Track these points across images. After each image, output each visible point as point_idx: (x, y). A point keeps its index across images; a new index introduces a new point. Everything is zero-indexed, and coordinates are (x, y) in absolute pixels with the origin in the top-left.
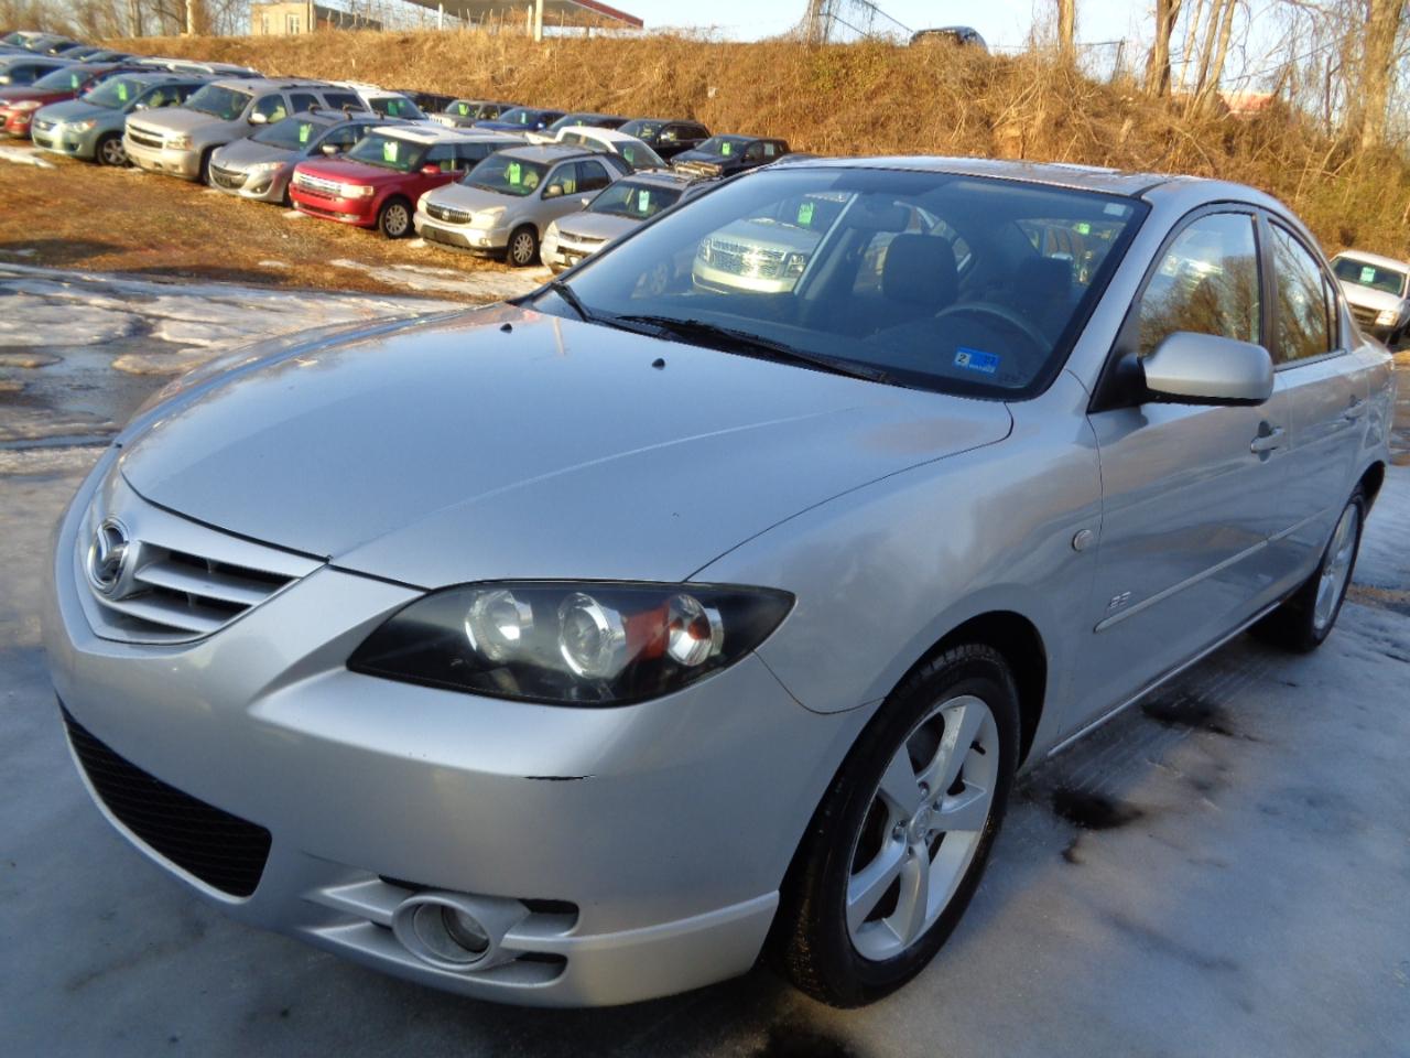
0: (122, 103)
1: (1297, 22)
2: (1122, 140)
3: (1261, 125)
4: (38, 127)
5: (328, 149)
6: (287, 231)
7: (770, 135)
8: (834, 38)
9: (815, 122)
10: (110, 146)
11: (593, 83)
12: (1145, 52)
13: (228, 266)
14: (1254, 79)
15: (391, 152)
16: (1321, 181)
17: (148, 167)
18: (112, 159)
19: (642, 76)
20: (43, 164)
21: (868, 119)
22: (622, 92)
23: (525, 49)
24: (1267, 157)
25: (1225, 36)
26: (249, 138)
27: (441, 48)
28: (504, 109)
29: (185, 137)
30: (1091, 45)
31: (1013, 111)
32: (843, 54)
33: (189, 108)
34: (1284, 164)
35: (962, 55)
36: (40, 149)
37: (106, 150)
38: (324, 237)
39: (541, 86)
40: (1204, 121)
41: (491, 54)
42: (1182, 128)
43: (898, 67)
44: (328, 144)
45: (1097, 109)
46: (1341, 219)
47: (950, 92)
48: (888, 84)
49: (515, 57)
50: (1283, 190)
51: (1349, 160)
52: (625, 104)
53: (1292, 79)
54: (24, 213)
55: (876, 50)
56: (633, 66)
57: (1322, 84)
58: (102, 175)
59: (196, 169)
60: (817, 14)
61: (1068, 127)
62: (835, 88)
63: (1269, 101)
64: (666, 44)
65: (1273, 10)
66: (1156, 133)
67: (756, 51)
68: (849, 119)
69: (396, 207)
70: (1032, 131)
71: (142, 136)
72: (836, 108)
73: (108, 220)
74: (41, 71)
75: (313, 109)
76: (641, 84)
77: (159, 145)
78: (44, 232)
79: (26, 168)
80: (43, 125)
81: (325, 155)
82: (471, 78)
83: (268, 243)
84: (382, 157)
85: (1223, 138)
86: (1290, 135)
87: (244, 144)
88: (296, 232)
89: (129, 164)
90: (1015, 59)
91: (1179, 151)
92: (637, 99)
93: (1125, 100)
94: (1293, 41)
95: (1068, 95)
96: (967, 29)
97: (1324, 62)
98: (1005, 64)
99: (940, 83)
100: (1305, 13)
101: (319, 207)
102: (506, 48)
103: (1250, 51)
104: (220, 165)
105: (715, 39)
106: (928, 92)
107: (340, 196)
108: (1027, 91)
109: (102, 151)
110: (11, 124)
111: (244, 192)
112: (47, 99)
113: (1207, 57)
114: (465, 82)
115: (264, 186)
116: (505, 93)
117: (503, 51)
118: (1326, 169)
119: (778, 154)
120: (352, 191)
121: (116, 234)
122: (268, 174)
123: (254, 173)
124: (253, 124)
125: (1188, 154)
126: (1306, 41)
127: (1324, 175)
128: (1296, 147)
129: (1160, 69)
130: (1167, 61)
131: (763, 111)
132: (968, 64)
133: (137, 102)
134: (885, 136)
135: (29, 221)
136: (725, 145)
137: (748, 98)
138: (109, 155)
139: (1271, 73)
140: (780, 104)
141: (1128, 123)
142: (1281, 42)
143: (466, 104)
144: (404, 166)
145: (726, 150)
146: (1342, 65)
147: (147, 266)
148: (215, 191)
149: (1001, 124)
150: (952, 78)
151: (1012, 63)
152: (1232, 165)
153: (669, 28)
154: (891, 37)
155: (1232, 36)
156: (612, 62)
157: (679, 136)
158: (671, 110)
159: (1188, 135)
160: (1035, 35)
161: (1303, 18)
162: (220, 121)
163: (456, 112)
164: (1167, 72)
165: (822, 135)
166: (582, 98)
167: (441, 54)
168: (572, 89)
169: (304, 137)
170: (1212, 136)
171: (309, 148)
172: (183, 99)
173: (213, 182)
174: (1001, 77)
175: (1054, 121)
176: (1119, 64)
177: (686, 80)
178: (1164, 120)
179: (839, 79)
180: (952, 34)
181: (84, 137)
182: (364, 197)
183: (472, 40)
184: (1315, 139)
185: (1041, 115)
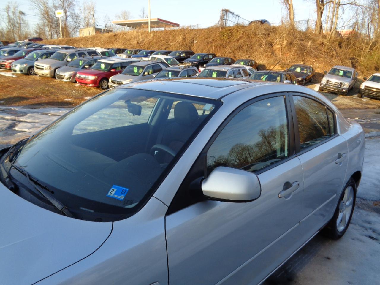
0: (35, 58)
1: (357, 10)
2: (309, 47)
3: (350, 39)
4: (13, 66)
5: (87, 67)
6: (75, 90)
7: (211, 53)
8: (228, 25)
9: (223, 48)
10: (31, 70)
11: (164, 42)
12: (314, 22)
13: (56, 101)
14: (346, 27)
15: (103, 66)
16: (368, 53)
17: (41, 75)
18: (32, 73)
19: (177, 39)
20: (14, 76)
21: (238, 46)
22: (172, 44)
23: (146, 35)
24: (352, 48)
25: (337, 16)
26: (66, 65)
27: (125, 36)
28: (140, 51)
29: (49, 66)
30: (299, 21)
31: (278, 41)
32: (230, 29)
33: (51, 59)
34: (357, 49)
35: (262, 27)
36: (14, 72)
37: (31, 71)
38: (85, 91)
39: (151, 44)
40: (332, 40)
41: (137, 37)
42: (326, 42)
43: (245, 32)
44: (86, 65)
45: (302, 39)
46: (374, 63)
47: (260, 37)
48: (242, 37)
49: (144, 37)
50: (357, 57)
51: (376, 47)
52: (173, 47)
53: (358, 26)
54: (5, 91)
55: (239, 27)
56: (174, 37)
57: (366, 26)
58: (28, 78)
59: (53, 75)
60: (222, 19)
61: (294, 44)
62: (228, 38)
63: (352, 32)
64: (183, 30)
65: (350, 8)
66: (319, 44)
67: (207, 30)
68: (232, 46)
69: (104, 81)
70: (284, 46)
71: (38, 67)
72: (229, 43)
73: (27, 91)
74: (16, 51)
75: (83, 56)
76: (176, 42)
77: (43, 69)
78: (9, 96)
79: (9, 78)
80: (14, 66)
81: (86, 68)
82: (132, 43)
83: (68, 94)
84: (100, 68)
85: (338, 44)
86: (358, 41)
87: (65, 67)
88: (77, 90)
89: (36, 74)
90: (278, 27)
91: (326, 48)
92: (175, 45)
93: (309, 36)
94: (357, 15)
95: (293, 35)
96: (264, 20)
97: (366, 20)
98: (275, 28)
99: (257, 35)
100: (359, 8)
101: (83, 82)
102: (141, 35)
103: (344, 19)
104: (58, 73)
105: (196, 28)
106: (254, 38)
107: (88, 79)
108: (281, 35)
109: (29, 71)
110: (7, 66)
111: (65, 80)
112: (16, 59)
113: (332, 22)
114: (131, 44)
115: (70, 78)
116: (141, 47)
117: (140, 35)
118: (369, 50)
119: (213, 57)
120: (92, 78)
121: (27, 95)
122: (71, 74)
123: (67, 75)
124: (68, 61)
125: (328, 49)
126: (360, 15)
127: (369, 52)
128: (360, 44)
129: (319, 26)
130: (321, 24)
131: (209, 46)
132: (264, 29)
133: (39, 58)
134: (243, 50)
135: (5, 93)
136: (198, 56)
137: (205, 43)
138: (31, 72)
139: (351, 25)
140: (213, 44)
141: (310, 42)
142: (353, 16)
143: (130, 51)
144: (106, 70)
145: (199, 57)
146: (371, 21)
147: (33, 103)
148: (57, 80)
149: (275, 44)
150: (260, 33)
151: (277, 28)
152: (341, 51)
153: (184, 26)
154: (243, 24)
155: (339, 16)
156: (169, 36)
157: (186, 55)
158: (185, 48)
159: (328, 43)
160: (283, 20)
161: (359, 9)
162: (59, 61)
163: (127, 53)
164: (321, 27)
165: (225, 51)
166: (161, 46)
167: (125, 38)
168: (159, 44)
169: (81, 64)
170: (335, 43)
171: (82, 67)
172: (50, 56)
173: (57, 78)
174: (274, 32)
175: (289, 43)
176: (307, 26)
177: (188, 39)
178: (321, 40)
179: (229, 36)
180: (260, 22)
181: (25, 68)
182: (95, 79)
183: (132, 34)
184: (365, 41)
185: (285, 41)
